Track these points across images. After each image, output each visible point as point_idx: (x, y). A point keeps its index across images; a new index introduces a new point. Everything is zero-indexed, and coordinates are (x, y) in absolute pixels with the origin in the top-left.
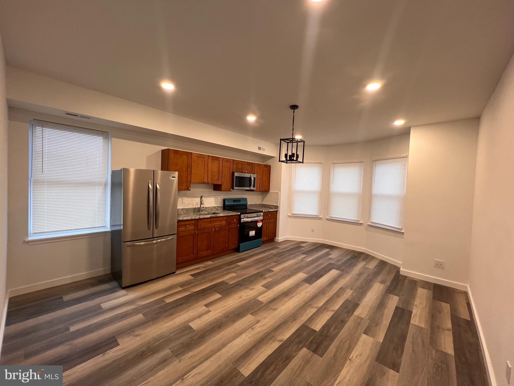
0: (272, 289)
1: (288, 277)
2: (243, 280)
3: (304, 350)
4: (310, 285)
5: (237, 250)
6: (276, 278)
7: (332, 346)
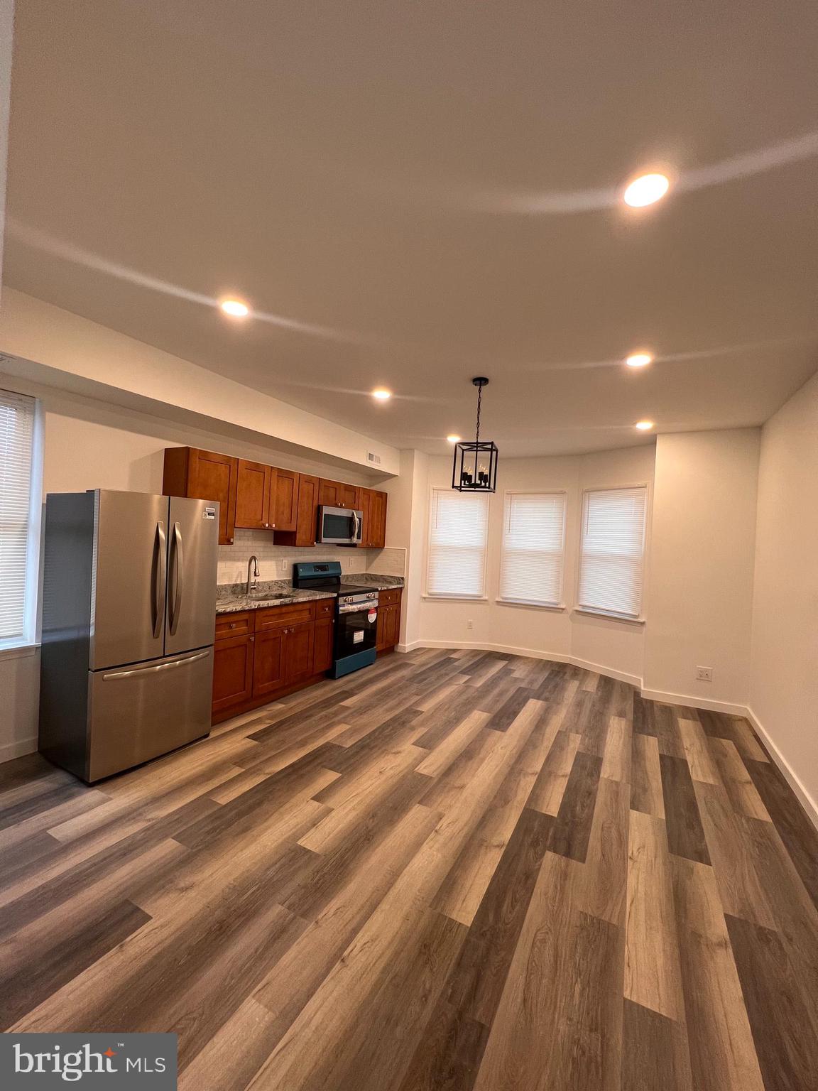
0: (435, 748)
1: (455, 721)
2: (369, 735)
3: (549, 855)
4: (503, 733)
5: (330, 675)
6: (435, 725)
7: (591, 839)
